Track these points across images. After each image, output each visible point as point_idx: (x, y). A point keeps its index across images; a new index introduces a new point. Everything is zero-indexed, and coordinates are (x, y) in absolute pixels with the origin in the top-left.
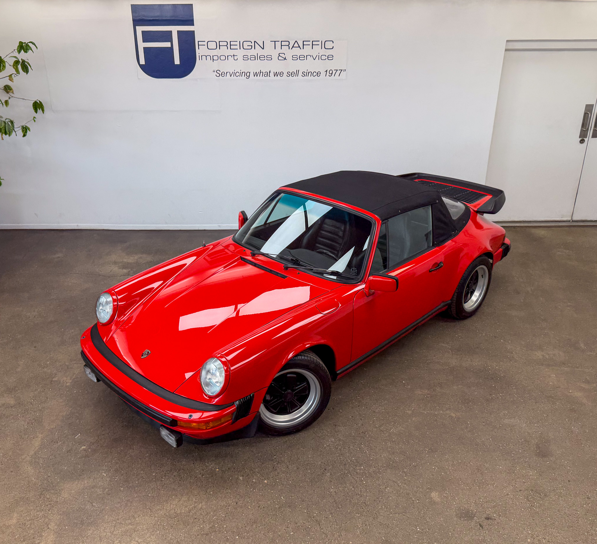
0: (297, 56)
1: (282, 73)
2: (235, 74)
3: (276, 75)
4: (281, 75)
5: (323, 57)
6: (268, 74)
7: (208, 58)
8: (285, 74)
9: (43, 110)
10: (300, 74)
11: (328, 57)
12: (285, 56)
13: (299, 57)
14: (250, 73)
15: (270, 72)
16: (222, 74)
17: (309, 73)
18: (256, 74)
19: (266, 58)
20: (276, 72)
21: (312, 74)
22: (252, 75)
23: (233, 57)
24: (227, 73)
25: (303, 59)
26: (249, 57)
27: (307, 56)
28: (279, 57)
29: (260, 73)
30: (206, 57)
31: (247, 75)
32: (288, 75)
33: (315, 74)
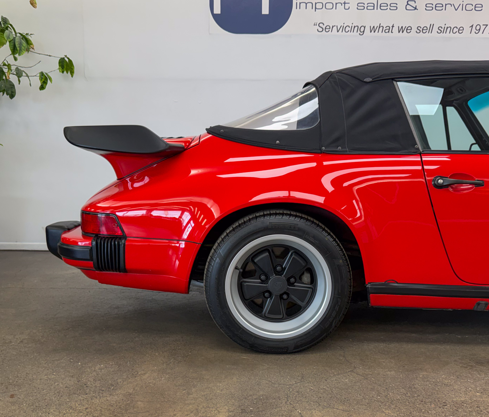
0: (433, 5)
1: (409, 28)
2: (344, 28)
3: (401, 31)
4: (408, 31)
5: (469, 7)
6: (389, 29)
7: (309, 5)
8: (414, 29)
9: (72, 73)
10: (435, 29)
11: (475, 7)
12: (416, 4)
13: (436, 7)
14: (365, 27)
15: (393, 26)
16: (325, 28)
17: (447, 28)
18: (373, 29)
19: (389, 7)
20: (402, 27)
21: (452, 30)
22: (367, 30)
23: (343, 5)
24: (333, 27)
25: (441, 8)
26: (366, 6)
27: (446, 5)
28: (408, 6)
29: (379, 27)
30: (306, 4)
31: (361, 30)
32: (418, 31)
33: (455, 30)
